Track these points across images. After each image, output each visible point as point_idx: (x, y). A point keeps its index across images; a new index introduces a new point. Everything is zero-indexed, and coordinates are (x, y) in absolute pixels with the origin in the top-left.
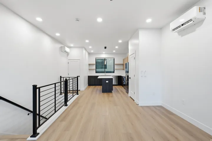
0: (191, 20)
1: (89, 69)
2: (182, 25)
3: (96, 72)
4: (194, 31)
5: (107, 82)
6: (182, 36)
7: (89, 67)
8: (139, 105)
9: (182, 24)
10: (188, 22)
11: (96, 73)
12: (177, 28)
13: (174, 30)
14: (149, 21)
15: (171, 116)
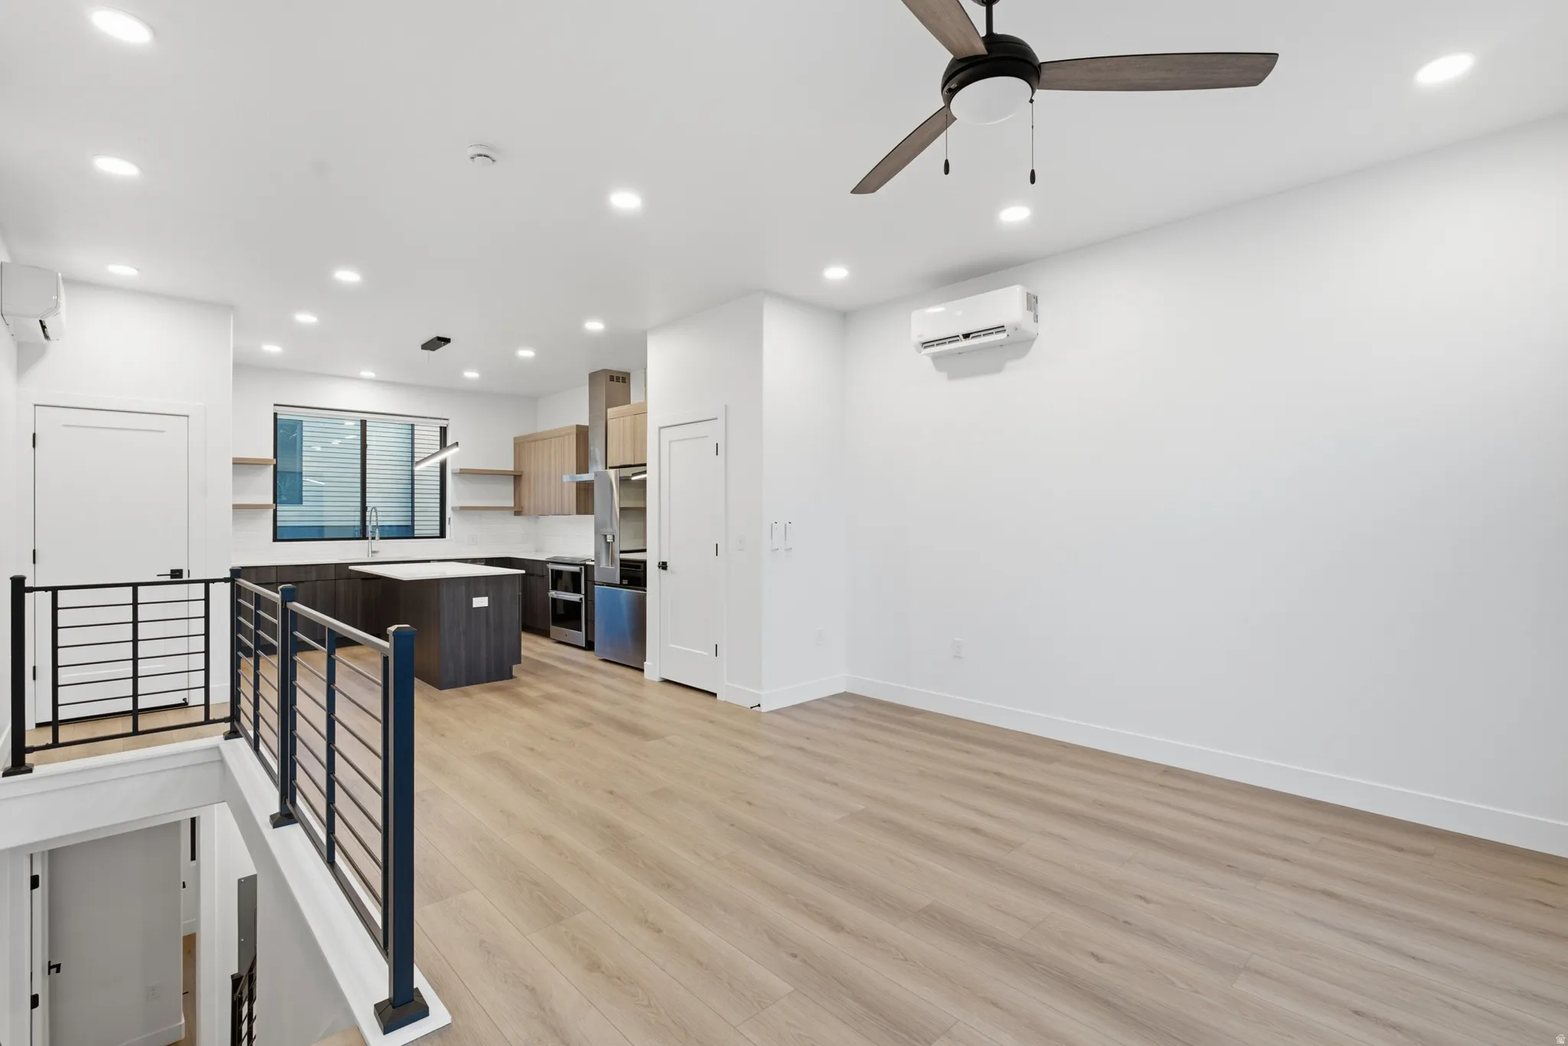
0: (1000, 329)
1: (236, 507)
2: (966, 336)
3: (279, 535)
4: (998, 369)
5: (481, 602)
6: (952, 377)
7: (236, 491)
8: (764, 709)
9: (966, 332)
10: (988, 331)
11: (275, 540)
12: (940, 341)
13: (926, 344)
14: (836, 273)
15: (918, 719)
